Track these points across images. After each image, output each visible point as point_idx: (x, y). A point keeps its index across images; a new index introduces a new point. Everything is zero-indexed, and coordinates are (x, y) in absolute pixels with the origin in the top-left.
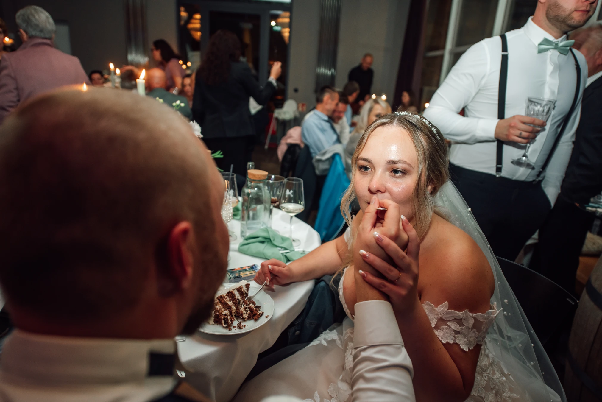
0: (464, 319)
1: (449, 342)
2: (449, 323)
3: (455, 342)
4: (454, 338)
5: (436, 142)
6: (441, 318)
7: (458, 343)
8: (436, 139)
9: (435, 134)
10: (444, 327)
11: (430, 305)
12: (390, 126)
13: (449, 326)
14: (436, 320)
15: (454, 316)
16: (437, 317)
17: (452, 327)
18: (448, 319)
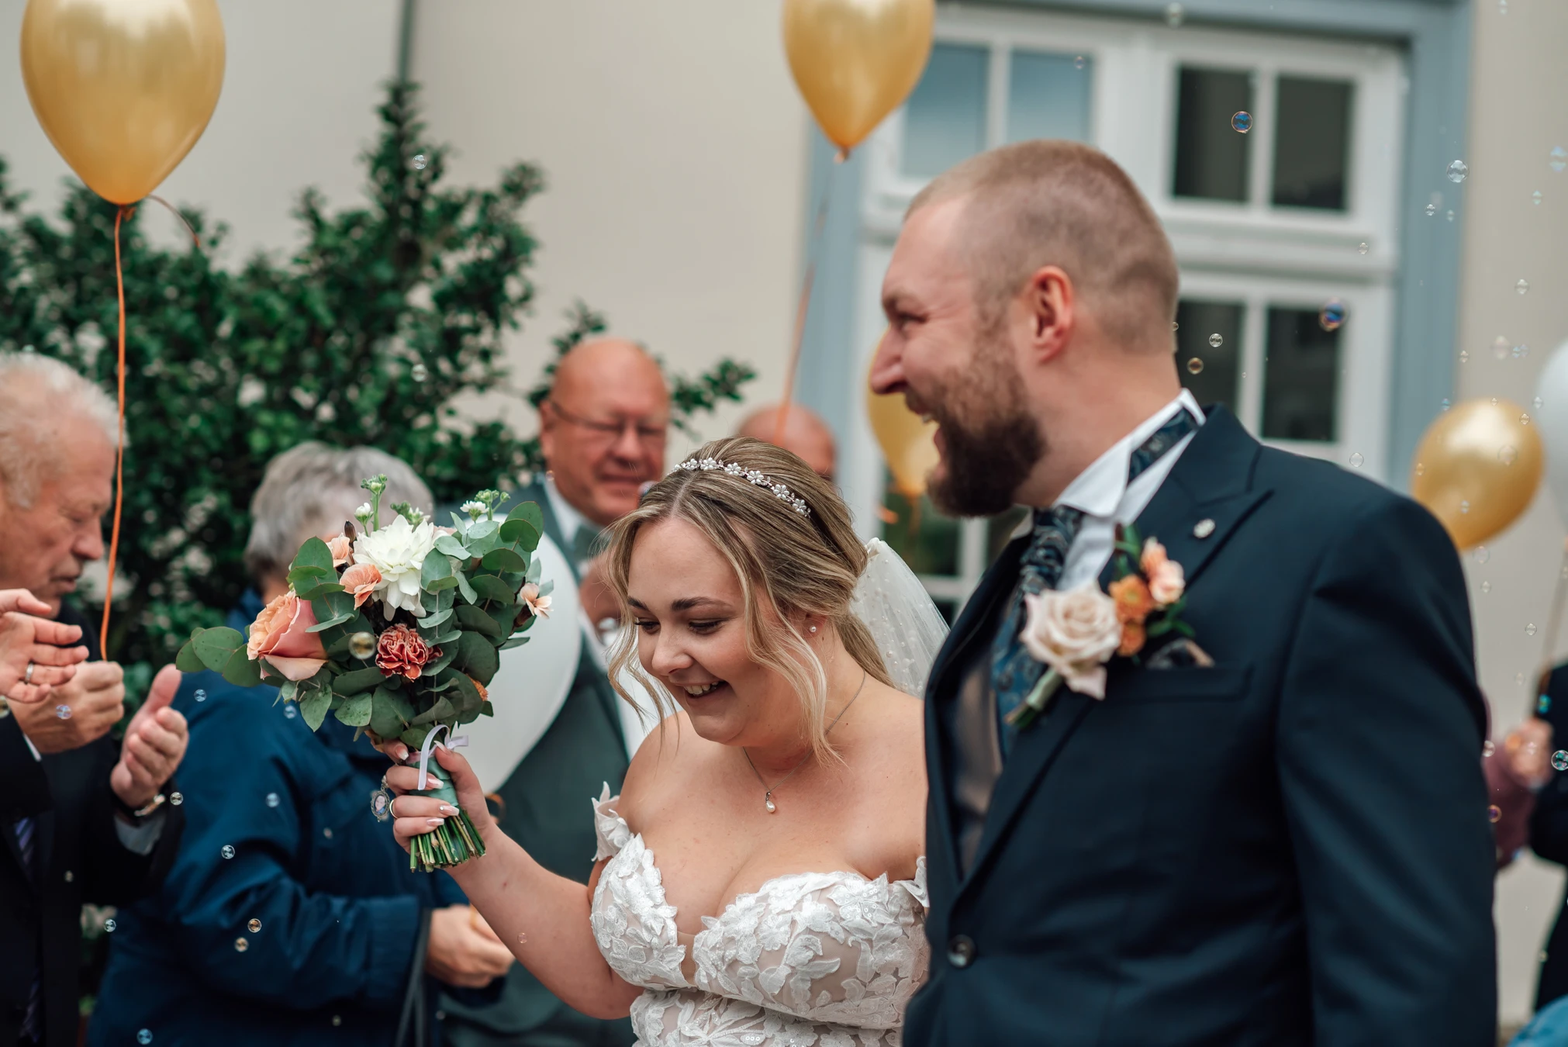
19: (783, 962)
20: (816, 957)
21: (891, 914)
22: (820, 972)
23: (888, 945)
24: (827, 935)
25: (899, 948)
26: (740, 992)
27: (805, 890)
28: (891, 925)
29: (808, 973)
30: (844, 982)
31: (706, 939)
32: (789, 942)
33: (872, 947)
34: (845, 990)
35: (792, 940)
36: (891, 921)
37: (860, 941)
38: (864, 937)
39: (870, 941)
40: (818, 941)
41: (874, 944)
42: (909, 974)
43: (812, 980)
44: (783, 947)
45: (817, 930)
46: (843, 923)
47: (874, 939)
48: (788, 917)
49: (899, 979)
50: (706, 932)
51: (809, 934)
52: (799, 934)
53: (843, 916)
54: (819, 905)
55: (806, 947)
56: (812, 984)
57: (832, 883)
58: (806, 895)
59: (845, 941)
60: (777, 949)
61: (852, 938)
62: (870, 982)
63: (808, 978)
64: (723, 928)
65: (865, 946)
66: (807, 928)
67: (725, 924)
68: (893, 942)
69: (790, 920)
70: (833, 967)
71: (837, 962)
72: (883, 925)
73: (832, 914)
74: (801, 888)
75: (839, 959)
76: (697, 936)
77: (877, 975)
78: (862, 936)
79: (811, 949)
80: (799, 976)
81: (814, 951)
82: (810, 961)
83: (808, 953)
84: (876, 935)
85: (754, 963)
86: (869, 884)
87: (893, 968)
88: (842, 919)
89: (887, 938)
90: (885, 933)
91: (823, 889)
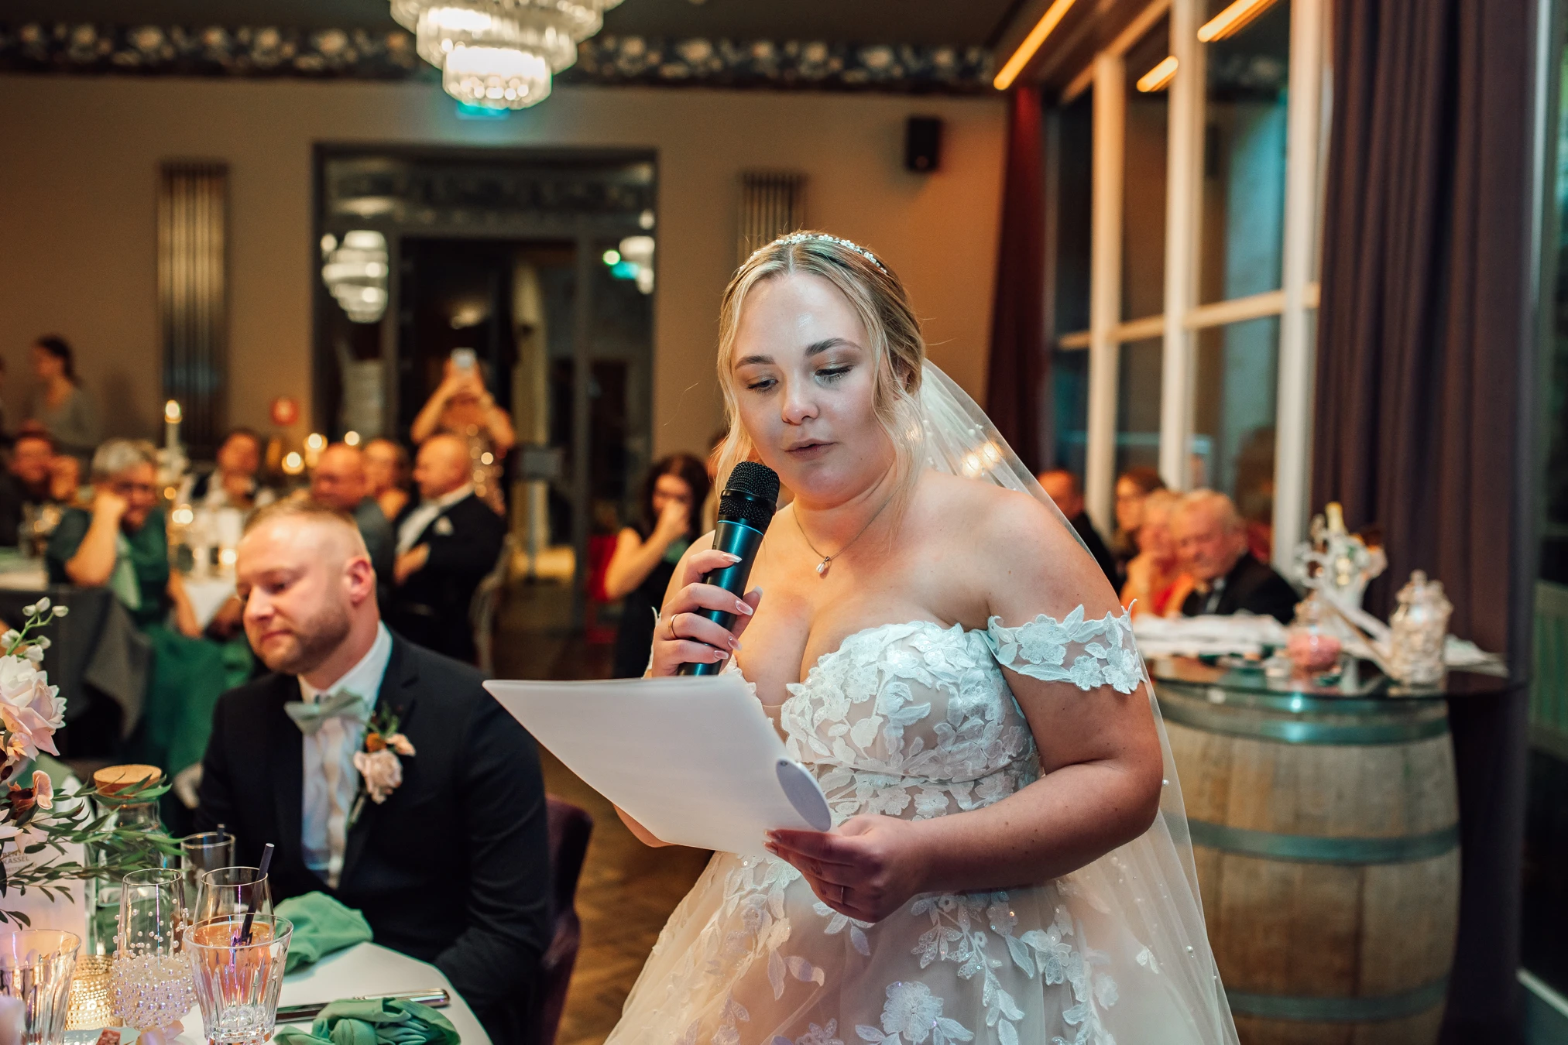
0: (1109, 632)
1: (1094, 686)
2: (1088, 649)
3: (1104, 683)
4: (1100, 676)
5: (884, 282)
6: (1073, 641)
7: (1109, 683)
8: (881, 275)
9: (875, 266)
10: (1079, 658)
11: (1046, 621)
12: (784, 274)
13: (1088, 654)
14: (1064, 649)
15: (1092, 632)
16: (1063, 641)
17: (1093, 654)
18: (1085, 641)
19: (874, 713)
20: (907, 703)
21: (973, 658)
22: (912, 719)
23: (974, 688)
24: (914, 680)
25: (983, 692)
26: (832, 753)
27: (886, 642)
28: (973, 668)
29: (899, 720)
30: (935, 727)
31: (793, 706)
32: (877, 691)
33: (959, 691)
34: (937, 735)
35: (881, 688)
36: (973, 664)
37: (948, 685)
38: (951, 681)
39: (956, 684)
40: (905, 686)
41: (961, 688)
42: (995, 717)
43: (905, 727)
44: (873, 698)
45: (905, 676)
46: (929, 668)
47: (959, 682)
48: (874, 668)
49: (987, 722)
50: (793, 699)
51: (897, 681)
52: (887, 682)
53: (928, 662)
54: (903, 653)
55: (896, 694)
56: (905, 732)
57: (912, 632)
58: (888, 645)
59: (933, 684)
60: (865, 700)
61: (939, 683)
62: (960, 726)
63: (901, 726)
64: (810, 691)
65: (953, 690)
66: (895, 675)
67: (810, 687)
68: (977, 685)
69: (877, 670)
70: (923, 713)
71: (928, 707)
72: (966, 668)
73: (917, 660)
74: (882, 640)
75: (928, 704)
76: (784, 706)
77: (966, 718)
78: (948, 680)
79: (900, 696)
80: (892, 724)
81: (904, 698)
82: (901, 707)
83: (898, 700)
84: (961, 678)
85: (844, 719)
86: (947, 632)
87: (980, 711)
88: (928, 665)
89: (971, 682)
90: (969, 677)
91: (904, 639)
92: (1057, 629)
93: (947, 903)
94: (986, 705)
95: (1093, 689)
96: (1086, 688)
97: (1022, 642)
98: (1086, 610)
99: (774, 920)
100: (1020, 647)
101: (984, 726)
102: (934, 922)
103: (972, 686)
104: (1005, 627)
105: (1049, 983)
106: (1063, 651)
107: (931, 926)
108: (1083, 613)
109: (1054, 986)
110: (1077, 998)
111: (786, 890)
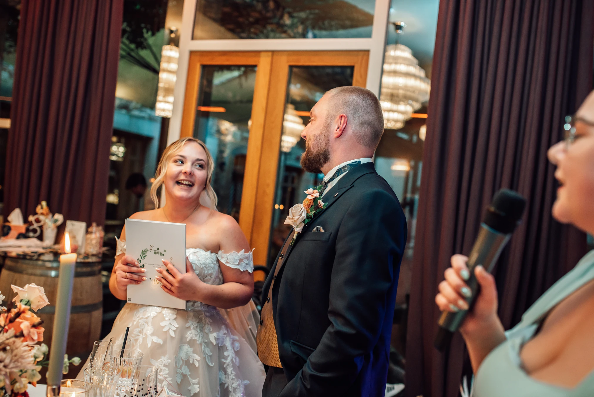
4: (245, 268)
6: (241, 258)
7: (247, 270)
10: (241, 263)
11: (235, 253)
13: (244, 262)
15: (245, 256)
16: (239, 258)
18: (243, 259)
24: (196, 264)
36: (211, 262)
41: (207, 268)
45: (194, 263)
49: (211, 278)
54: (194, 257)
57: (197, 251)
58: (191, 254)
59: (200, 266)
61: (202, 266)
65: (205, 268)
68: (211, 268)
71: (198, 272)
72: (209, 263)
73: (197, 259)
77: (207, 276)
78: (204, 266)
84: (207, 266)
86: (206, 253)
87: (211, 275)
88: (200, 261)
89: (210, 267)
90: (210, 266)
91: (195, 253)
92: (237, 255)
93: (195, 324)
94: (212, 274)
95: (244, 271)
96: (242, 271)
97: (228, 258)
98: (245, 250)
99: (148, 326)
100: (228, 259)
101: (210, 279)
102: (191, 329)
103: (210, 268)
104: (224, 253)
105: (220, 346)
106: (238, 261)
107: (190, 330)
108: (244, 251)
109: (221, 346)
110: (228, 349)
111: (152, 319)
